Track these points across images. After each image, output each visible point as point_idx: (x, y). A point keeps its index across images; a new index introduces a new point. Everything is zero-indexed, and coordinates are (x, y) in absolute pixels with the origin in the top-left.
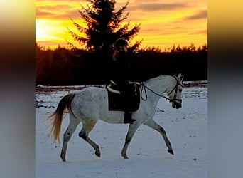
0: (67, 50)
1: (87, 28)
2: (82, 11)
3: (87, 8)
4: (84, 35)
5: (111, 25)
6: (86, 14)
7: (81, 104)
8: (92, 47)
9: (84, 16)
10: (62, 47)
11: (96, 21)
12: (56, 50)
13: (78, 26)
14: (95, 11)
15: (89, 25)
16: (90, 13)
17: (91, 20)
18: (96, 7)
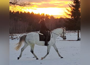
0: (64, 18)
1: (71, 10)
2: (69, 5)
3: (71, 4)
4: (70, 13)
5: (80, 9)
6: (71, 6)
7: (29, 38)
8: (73, 17)
9: (70, 6)
10: (62, 17)
11: (74, 8)
12: (60, 18)
13: (68, 10)
14: (74, 4)
15: (72, 9)
16: (72, 5)
17: (73, 8)
18: (74, 3)
